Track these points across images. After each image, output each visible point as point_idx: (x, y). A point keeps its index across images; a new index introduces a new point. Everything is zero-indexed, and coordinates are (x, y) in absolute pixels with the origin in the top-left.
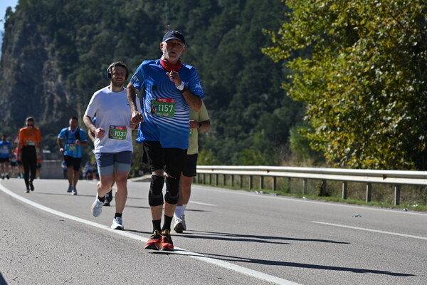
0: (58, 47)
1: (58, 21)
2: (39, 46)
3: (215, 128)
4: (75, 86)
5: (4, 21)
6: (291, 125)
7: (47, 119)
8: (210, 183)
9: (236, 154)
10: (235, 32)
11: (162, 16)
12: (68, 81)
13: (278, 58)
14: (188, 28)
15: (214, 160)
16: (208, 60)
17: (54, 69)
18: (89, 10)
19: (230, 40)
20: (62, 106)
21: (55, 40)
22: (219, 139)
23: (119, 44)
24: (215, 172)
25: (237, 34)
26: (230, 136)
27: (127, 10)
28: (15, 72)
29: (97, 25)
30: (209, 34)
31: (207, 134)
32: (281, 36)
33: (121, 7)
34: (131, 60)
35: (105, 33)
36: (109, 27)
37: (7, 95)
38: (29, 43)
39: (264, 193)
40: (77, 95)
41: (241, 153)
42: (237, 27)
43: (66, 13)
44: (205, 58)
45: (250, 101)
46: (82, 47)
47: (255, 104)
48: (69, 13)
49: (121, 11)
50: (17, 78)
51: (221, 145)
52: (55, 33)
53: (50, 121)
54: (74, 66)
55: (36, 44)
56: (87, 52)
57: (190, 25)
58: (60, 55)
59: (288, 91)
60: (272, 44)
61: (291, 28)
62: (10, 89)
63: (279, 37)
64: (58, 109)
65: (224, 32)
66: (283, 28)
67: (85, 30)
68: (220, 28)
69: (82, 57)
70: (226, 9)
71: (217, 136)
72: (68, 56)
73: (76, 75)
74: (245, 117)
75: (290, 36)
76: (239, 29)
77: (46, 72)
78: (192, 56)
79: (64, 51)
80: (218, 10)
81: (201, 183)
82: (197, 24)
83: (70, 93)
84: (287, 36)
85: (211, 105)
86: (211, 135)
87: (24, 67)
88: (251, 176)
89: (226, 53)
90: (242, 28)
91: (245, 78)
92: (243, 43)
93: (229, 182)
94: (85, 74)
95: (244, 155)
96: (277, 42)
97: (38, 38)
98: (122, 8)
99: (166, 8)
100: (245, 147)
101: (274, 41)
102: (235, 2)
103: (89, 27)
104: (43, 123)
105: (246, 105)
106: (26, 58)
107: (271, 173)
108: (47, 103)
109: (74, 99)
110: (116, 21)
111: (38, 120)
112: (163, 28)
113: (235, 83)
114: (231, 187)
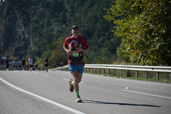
0: (22, 15)
1: (22, 5)
2: (14, 15)
4: (29, 31)
6: (117, 46)
7: (18, 45)
9: (95, 58)
10: (94, 8)
11: (64, 2)
12: (26, 29)
13: (110, 20)
17: (21, 24)
19: (92, 11)
20: (24, 40)
21: (21, 13)
23: (47, 13)
26: (93, 50)
28: (5, 26)
29: (38, 6)
30: (83, 9)
34: (52, 20)
35: (41, 9)
36: (43, 6)
37: (2, 35)
38: (10, 14)
39: (105, 76)
40: (30, 35)
41: (97, 58)
42: (95, 5)
44: (82, 18)
45: (101, 36)
46: (32, 15)
47: (103, 37)
48: (26, 1)
50: (6, 28)
51: (89, 54)
52: (21, 9)
53: (20, 46)
54: (29, 23)
56: (34, 17)
57: (76, 5)
58: (23, 18)
59: (115, 33)
61: (115, 8)
62: (3, 33)
63: (110, 11)
65: (90, 8)
66: (112, 8)
67: (33, 8)
68: (88, 6)
69: (32, 19)
72: (26, 19)
73: (30, 27)
75: (115, 11)
77: (17, 26)
78: (77, 18)
79: (25, 17)
82: (79, 5)
83: (27, 34)
87: (8, 24)
88: (100, 69)
89: (91, 16)
90: (97, 6)
91: (99, 26)
92: (97, 12)
94: (33, 26)
97: (14, 12)
100: (98, 55)
101: (108, 13)
103: (34, 7)
104: (16, 46)
105: (99, 38)
108: (18, 38)
110: (46, 4)
111: (14, 45)
112: (65, 7)
113: (94, 28)
114: (92, 73)
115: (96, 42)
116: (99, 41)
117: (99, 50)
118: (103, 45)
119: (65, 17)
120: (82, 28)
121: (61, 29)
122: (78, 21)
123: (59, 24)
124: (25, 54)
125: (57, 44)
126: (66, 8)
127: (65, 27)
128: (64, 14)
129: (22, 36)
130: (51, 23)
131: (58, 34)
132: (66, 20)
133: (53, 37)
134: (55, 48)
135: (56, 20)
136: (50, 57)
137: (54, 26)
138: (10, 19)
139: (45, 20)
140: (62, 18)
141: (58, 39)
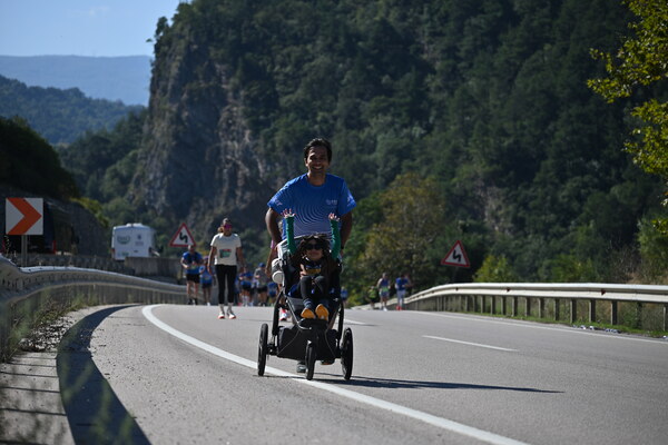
0: (244, 83)
1: (244, 40)
2: (211, 83)
3: (510, 219)
4: (273, 149)
5: (155, 42)
6: (640, 213)
7: (226, 204)
8: (505, 313)
9: (546, 262)
10: (543, 56)
11: (419, 30)
12: (261, 141)
14: (463, 49)
15: (509, 274)
16: (498, 103)
17: (238, 120)
18: (294, 22)
19: (534, 69)
20: (251, 183)
21: (239, 72)
22: (517, 238)
23: (348, 76)
24: (512, 293)
25: (546, 58)
26: (536, 232)
27: (359, 21)
28: (174, 127)
29: (309, 47)
30: (499, 61)
31: (497, 228)
32: (622, 61)
33: (349, 16)
34: (367, 104)
35: (322, 60)
36: (329, 49)
37: (160, 165)
38: (196, 77)
39: (596, 329)
40: (277, 164)
41: (555, 261)
42: (547, 47)
43: (257, 26)
44: (492, 100)
45: (569, 173)
46: (285, 83)
47: (578, 178)
48: (262, 26)
49: (349, 22)
50: (176, 136)
51: (521, 247)
52: (240, 59)
53: (232, 208)
54: (272, 115)
55: (207, 79)
56: (292, 92)
57: (466, 44)
58: (247, 97)
59: (636, 156)
60: (606, 75)
61: (639, 49)
62: (165, 154)
63: (618, 63)
64: (246, 188)
65: (524, 56)
66: (625, 49)
67: (289, 55)
68: (517, 49)
69: (283, 101)
70: (526, 16)
71: (514, 233)
72: (261, 99)
73: (276, 130)
74: (561, 199)
75: (637, 62)
76: (550, 50)
77: (224, 125)
78: (471, 97)
79: (255, 90)
80: (512, 18)
81: (489, 312)
82: (478, 43)
83: (264, 161)
84: (632, 62)
85: (504, 180)
86: (503, 230)
87: (188, 117)
88: (574, 300)
89: (529, 90)
90: (555, 49)
91: (561, 133)
92: (556, 75)
93: (537, 309)
94: (290, 129)
95: (559, 264)
96: (614, 72)
97: (211, 69)
98: (352, 18)
99: (425, 17)
100: (559, 252)
101: (609, 68)
102: (543, 6)
103: (296, 50)
104: (219, 211)
105: (563, 180)
106: (190, 102)
107: (607, 296)
108: (226, 177)
109: (271, 170)
110: (342, 39)
111: (211, 207)
112: (420, 51)
113: (542, 142)
114: (539, 318)
115: (549, 198)
116: (562, 195)
117: (563, 230)
118: (581, 211)
119: (420, 94)
120: (492, 141)
121: (406, 141)
122: (474, 109)
123: (397, 120)
124: (252, 245)
125: (389, 204)
126: (425, 56)
127: (422, 136)
128: (420, 81)
129: (245, 170)
130: (363, 117)
131: (394, 161)
132: (424, 105)
133: (372, 176)
134: (380, 218)
135: (385, 104)
136: (358, 256)
137: (374, 131)
138: (196, 99)
139: (340, 106)
140: (409, 99)
141: (394, 183)
